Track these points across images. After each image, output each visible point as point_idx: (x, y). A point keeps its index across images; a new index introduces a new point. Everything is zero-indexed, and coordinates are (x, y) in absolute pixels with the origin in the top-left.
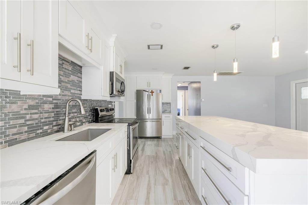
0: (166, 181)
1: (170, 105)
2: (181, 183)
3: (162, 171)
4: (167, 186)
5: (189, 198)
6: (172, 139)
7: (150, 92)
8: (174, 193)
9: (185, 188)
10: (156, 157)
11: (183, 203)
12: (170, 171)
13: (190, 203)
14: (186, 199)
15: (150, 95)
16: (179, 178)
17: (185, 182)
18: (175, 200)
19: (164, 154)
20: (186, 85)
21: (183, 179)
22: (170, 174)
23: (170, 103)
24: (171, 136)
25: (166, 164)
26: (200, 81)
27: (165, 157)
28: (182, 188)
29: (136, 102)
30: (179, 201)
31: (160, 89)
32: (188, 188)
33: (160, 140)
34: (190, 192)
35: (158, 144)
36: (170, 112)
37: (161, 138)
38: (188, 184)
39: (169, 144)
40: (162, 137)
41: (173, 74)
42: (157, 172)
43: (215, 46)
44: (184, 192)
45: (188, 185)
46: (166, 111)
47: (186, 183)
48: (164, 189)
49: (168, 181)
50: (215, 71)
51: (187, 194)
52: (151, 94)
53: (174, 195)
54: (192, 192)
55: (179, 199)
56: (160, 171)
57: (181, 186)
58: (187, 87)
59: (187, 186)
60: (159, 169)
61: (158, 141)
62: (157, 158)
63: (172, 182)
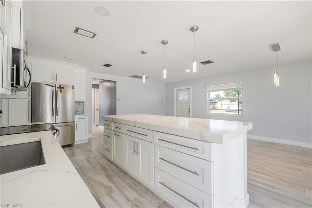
0: (109, 189)
1: (83, 105)
2: (125, 183)
3: (98, 181)
4: (113, 193)
5: (140, 193)
6: (89, 144)
7: (58, 88)
8: (124, 196)
9: (131, 186)
10: (80, 169)
11: (137, 200)
12: (107, 177)
13: (143, 197)
14: (138, 195)
15: (57, 91)
16: (120, 180)
17: (128, 181)
18: (129, 201)
19: (89, 162)
20: (97, 82)
21: (124, 179)
22: (109, 180)
23: (83, 102)
24: (86, 140)
25: (98, 172)
26: (116, 81)
27: (93, 165)
28: (128, 187)
29: (30, 100)
30: (133, 200)
31: (73, 85)
32: (134, 185)
33: (72, 147)
34: (137, 187)
35: (74, 153)
36: (83, 113)
37: (73, 146)
38: (131, 181)
39: (88, 149)
40: (75, 144)
41: (89, 69)
42: (93, 184)
43: (144, 52)
44: (133, 190)
45: (133, 182)
46: (78, 111)
47: (130, 182)
48: (112, 198)
49: (111, 188)
50: (144, 74)
51: (136, 191)
52: (59, 90)
53: (125, 198)
54: (139, 186)
55: (132, 199)
56: (96, 181)
57: (126, 186)
58: (98, 85)
59: (132, 184)
60: (93, 180)
61: (70, 149)
62: (82, 169)
63: (116, 186)
